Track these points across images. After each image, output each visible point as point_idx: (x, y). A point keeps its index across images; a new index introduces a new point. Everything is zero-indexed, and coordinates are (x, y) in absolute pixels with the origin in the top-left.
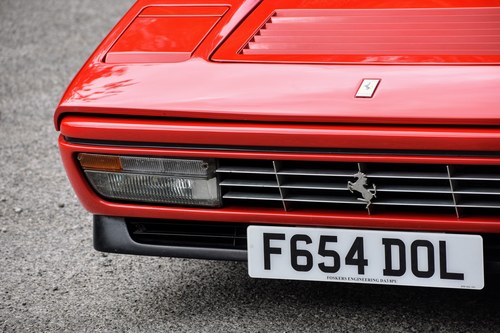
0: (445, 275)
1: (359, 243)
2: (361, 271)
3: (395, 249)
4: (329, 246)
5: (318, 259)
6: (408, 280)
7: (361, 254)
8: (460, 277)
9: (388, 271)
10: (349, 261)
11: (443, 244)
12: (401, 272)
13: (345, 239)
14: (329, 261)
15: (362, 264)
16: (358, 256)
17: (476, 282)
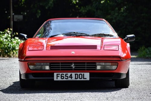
0: (84, 78)
1: (71, 75)
2: (71, 79)
3: (77, 75)
4: (67, 75)
5: (65, 77)
6: (78, 79)
7: (72, 76)
8: (86, 79)
9: (76, 78)
10: (70, 77)
11: (84, 74)
12: (77, 78)
13: (69, 74)
14: (67, 77)
15: (72, 78)
16: (71, 76)
17: (88, 79)
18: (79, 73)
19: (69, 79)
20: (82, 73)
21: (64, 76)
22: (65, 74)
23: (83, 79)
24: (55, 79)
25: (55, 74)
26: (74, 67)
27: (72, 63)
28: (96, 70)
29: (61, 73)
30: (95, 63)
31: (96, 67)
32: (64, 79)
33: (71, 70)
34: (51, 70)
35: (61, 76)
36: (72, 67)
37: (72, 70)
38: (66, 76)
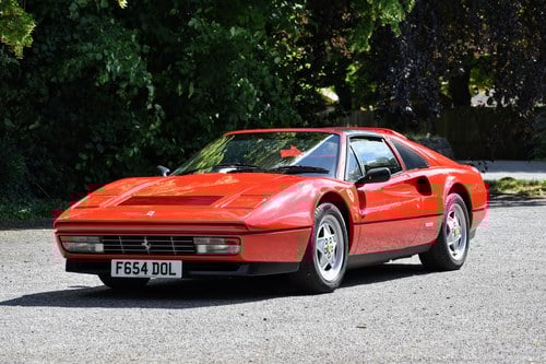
0: (171, 274)
1: (145, 265)
2: (146, 274)
3: (156, 266)
4: (136, 266)
8: (175, 274)
9: (154, 273)
10: (142, 270)
11: (170, 264)
12: (158, 274)
14: (136, 271)
15: (146, 271)
16: (145, 269)
17: (179, 275)
18: (160, 262)
19: (142, 274)
20: (168, 262)
21: (131, 267)
22: (132, 261)
23: (168, 276)
24: (113, 274)
25: (114, 262)
26: (148, 247)
27: (142, 238)
28: (195, 253)
29: (125, 261)
30: (191, 238)
31: (195, 248)
32: (132, 275)
33: (142, 254)
34: (106, 252)
35: (126, 268)
36: (145, 248)
37: (146, 253)
38: (134, 267)
